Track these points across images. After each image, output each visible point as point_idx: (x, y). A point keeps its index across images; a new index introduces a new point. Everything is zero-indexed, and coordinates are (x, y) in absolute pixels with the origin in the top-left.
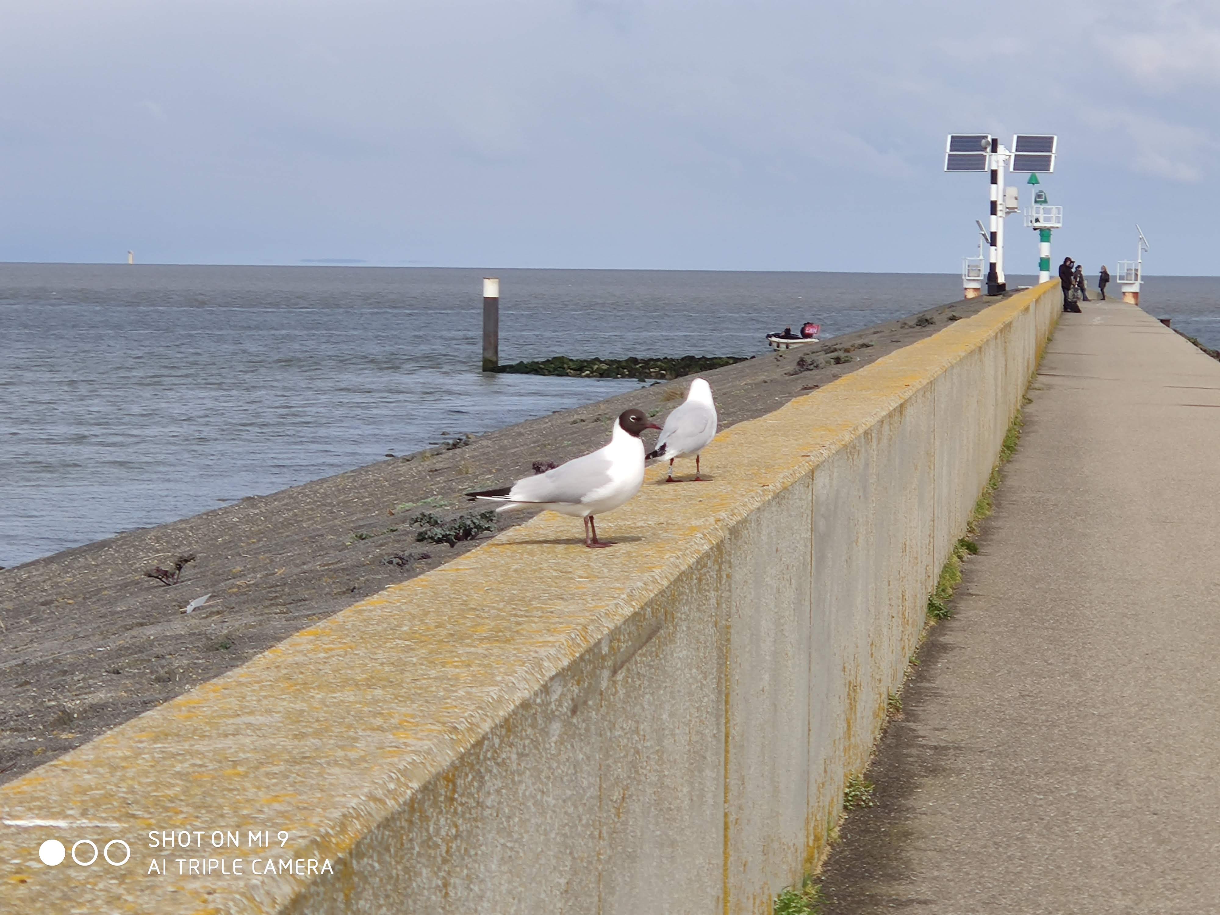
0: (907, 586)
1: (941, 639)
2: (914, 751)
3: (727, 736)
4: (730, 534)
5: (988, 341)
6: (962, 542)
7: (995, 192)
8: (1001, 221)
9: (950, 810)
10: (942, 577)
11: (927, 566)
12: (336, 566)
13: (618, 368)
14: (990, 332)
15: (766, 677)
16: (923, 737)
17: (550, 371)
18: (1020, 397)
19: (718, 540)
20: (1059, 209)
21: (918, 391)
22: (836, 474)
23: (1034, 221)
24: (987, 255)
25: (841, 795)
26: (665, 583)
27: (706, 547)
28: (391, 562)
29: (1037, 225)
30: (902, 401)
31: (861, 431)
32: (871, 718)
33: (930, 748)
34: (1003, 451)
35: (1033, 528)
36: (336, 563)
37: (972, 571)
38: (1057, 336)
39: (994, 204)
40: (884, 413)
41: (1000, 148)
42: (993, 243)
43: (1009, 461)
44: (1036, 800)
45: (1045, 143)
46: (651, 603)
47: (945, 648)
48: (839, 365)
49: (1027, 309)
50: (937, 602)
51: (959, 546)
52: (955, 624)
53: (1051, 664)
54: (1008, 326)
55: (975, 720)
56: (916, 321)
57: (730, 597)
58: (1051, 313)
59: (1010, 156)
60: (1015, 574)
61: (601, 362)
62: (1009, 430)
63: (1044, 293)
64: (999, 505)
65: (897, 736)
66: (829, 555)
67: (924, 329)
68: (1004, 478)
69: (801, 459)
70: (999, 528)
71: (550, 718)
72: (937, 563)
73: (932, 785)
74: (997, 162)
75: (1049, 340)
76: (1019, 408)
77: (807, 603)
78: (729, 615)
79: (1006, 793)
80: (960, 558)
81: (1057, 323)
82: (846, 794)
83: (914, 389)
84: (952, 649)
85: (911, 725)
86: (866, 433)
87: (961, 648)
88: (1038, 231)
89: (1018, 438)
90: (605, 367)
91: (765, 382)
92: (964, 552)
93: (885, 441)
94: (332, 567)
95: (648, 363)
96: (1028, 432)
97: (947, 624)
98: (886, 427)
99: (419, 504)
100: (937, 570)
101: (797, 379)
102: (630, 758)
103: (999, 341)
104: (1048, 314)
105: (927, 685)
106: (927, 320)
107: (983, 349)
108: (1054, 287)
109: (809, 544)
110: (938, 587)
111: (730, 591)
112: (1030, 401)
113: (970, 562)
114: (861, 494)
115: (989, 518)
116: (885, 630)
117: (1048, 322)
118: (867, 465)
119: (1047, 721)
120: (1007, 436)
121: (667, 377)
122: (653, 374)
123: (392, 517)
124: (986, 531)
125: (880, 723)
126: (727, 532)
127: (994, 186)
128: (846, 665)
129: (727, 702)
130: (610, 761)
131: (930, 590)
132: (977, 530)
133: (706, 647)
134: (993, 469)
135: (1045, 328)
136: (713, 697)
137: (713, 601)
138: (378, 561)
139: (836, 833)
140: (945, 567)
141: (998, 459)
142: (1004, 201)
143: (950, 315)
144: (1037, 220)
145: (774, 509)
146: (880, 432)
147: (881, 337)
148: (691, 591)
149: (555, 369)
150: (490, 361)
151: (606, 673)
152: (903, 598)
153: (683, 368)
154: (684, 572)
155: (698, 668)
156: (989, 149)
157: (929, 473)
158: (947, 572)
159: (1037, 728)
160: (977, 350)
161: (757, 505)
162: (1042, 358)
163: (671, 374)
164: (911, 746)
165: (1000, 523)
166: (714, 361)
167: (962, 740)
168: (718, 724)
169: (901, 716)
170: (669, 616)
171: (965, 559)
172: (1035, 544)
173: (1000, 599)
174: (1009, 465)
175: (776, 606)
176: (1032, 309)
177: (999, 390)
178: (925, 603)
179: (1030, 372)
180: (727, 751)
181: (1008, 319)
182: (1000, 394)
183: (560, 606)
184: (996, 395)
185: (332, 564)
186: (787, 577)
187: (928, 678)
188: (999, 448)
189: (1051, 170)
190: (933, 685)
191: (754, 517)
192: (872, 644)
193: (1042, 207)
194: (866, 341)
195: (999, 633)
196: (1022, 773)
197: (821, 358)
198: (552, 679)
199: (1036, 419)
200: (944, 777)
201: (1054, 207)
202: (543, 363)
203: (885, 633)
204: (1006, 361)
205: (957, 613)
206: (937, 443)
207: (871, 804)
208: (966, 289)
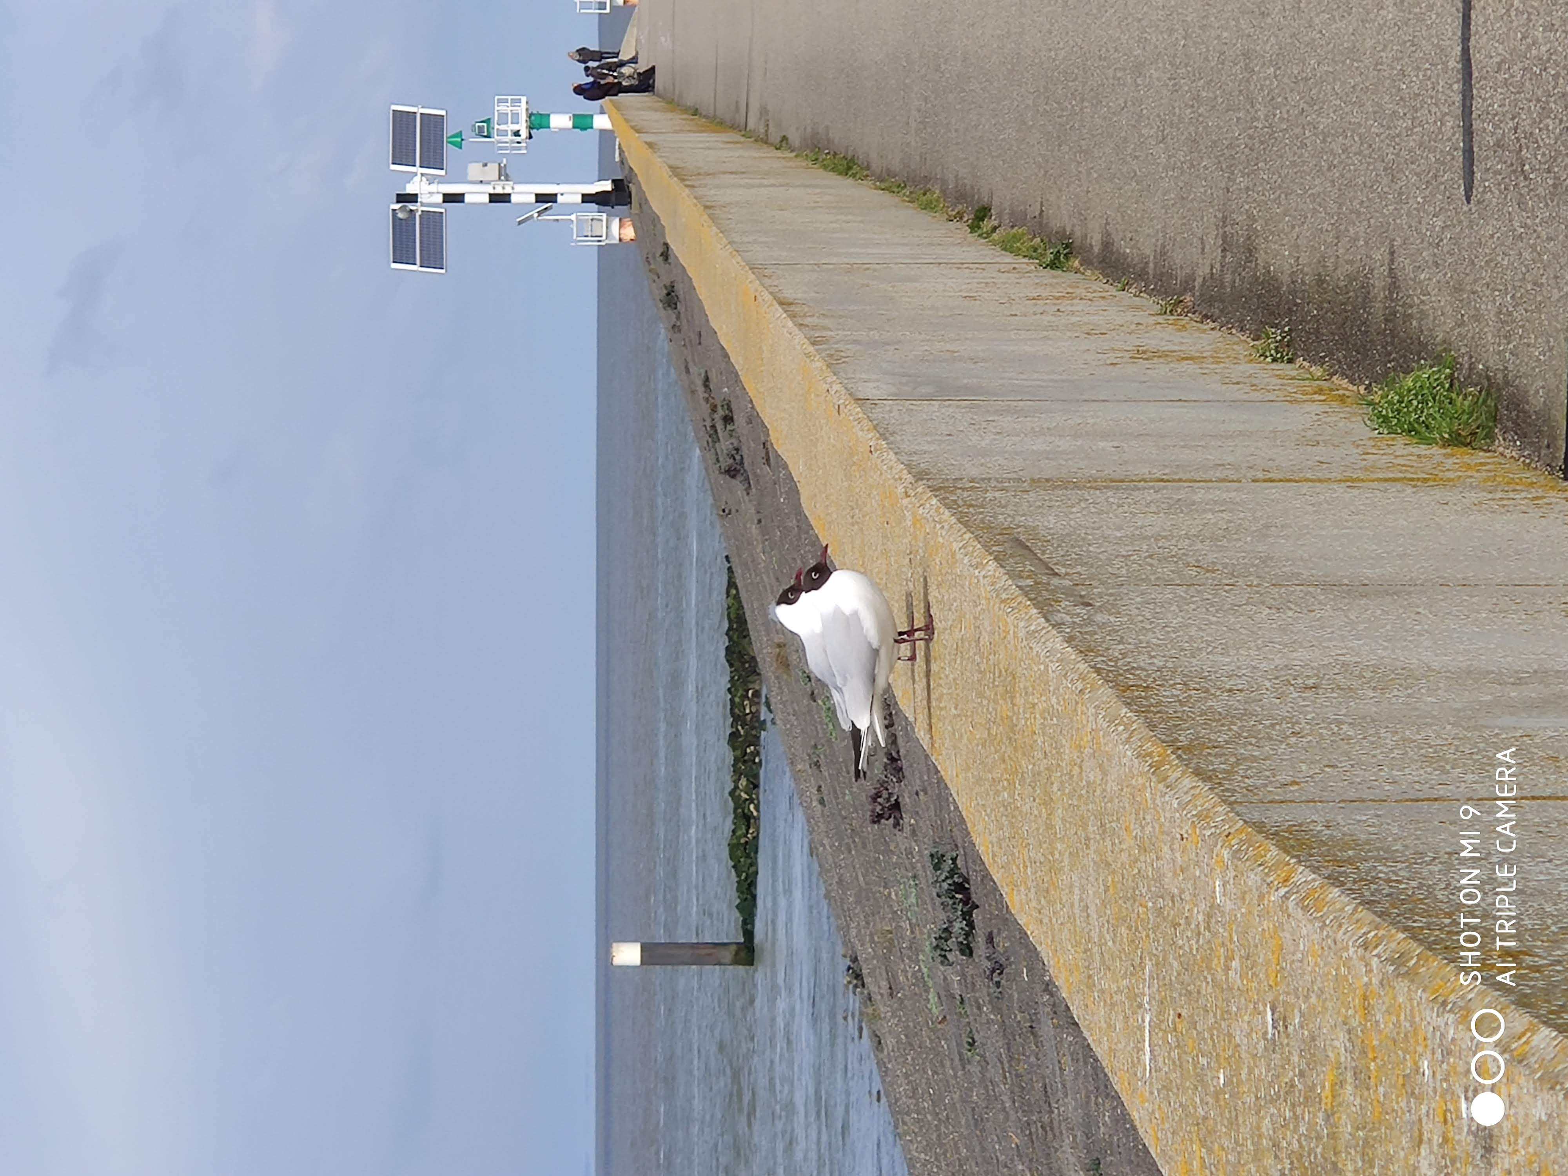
0: (1021, 295)
1: (1096, 250)
2: (1228, 278)
3: (1162, 480)
4: (922, 479)
5: (696, 198)
6: (974, 227)
7: (477, 195)
8: (519, 188)
9: (1293, 227)
10: (1016, 252)
11: (999, 271)
12: (1005, 1062)
13: (745, 762)
14: (684, 194)
15: (1102, 444)
16: (1212, 267)
17: (751, 865)
18: (778, 153)
19: (928, 490)
20: (499, 101)
21: (762, 284)
22: (864, 376)
23: (518, 139)
24: (570, 208)
25: (1275, 366)
26: (968, 536)
27: (934, 501)
28: (998, 984)
29: (524, 133)
30: (775, 303)
31: (811, 349)
32: (1184, 334)
33: (1224, 257)
34: (854, 176)
35: (956, 130)
36: (1002, 1063)
37: (1012, 214)
38: (690, 100)
39: (495, 198)
40: (790, 324)
41: (410, 189)
42: (550, 198)
43: (868, 168)
44: (1282, 119)
45: (403, 121)
46: (987, 547)
47: (1107, 245)
48: (735, 417)
49: (650, 145)
50: (1049, 258)
51: (980, 232)
52: (1078, 234)
53: (1125, 103)
54: (675, 171)
55: (1191, 201)
56: (670, 311)
57: (997, 480)
58: (656, 110)
59: (422, 175)
60: (1016, 153)
61: (736, 787)
62: (825, 167)
63: (627, 121)
64: (927, 179)
65: (1210, 301)
66: (965, 381)
67: (681, 297)
68: (891, 174)
69: (843, 415)
70: (956, 176)
71: (1090, 621)
72: (998, 260)
73: (1266, 253)
74: (431, 193)
75: (696, 113)
76: (793, 154)
77: (1021, 403)
78: (1019, 480)
79: (1274, 157)
80: (994, 229)
81: (671, 102)
82: (1274, 360)
83: (761, 288)
84: (1109, 234)
85: (1199, 281)
86: (813, 344)
87: (1107, 224)
88: (533, 132)
89: (835, 154)
90: (743, 782)
91: (760, 521)
92: (987, 225)
93: (826, 322)
94: (1006, 1066)
95: (737, 718)
96: (828, 140)
97: (1077, 243)
98: (808, 320)
99: (930, 984)
100: (1009, 258)
101: (756, 475)
102: (1155, 562)
103: (696, 183)
104: (657, 116)
105: (1151, 265)
106: (668, 294)
107: (708, 204)
108: (617, 107)
109: (947, 403)
110: (1031, 258)
111: (989, 479)
112: (784, 138)
113: (1000, 216)
114: (892, 348)
115: (944, 192)
116: (1074, 319)
117: (669, 115)
118: (855, 342)
119: (1192, 106)
120: (833, 170)
121: (757, 688)
122: (754, 710)
123: (948, 1017)
124: (961, 196)
125: (1195, 324)
126: (920, 483)
127: (468, 199)
128: (1108, 362)
129: (1122, 481)
130: (1152, 578)
131: (1033, 267)
132: (960, 207)
133: (1050, 500)
134: (876, 188)
135: (677, 119)
136: (1110, 494)
137: (997, 494)
138: (998, 1000)
139: (1316, 370)
140: (1005, 249)
141: (864, 182)
142: (488, 183)
143: (660, 260)
144: (517, 134)
145: (899, 438)
146: (814, 328)
147: (694, 361)
148: (981, 513)
149: (748, 856)
150: (737, 953)
151: (1055, 581)
152: (1039, 298)
153: (743, 663)
154: (958, 519)
155: (1072, 506)
156: (411, 206)
157: (875, 270)
158: (1012, 247)
159: (1201, 119)
160: (711, 211)
161: (891, 454)
162: (721, 123)
163: (754, 682)
164: (1222, 283)
165: (951, 177)
166: (732, 616)
167: (1215, 216)
168: (1145, 488)
169: (1188, 298)
170: (1005, 531)
171: (996, 223)
172: (976, 126)
173: (1046, 172)
174: (874, 166)
175: (1018, 435)
176: (650, 138)
177: (766, 182)
178: (1049, 272)
179: (742, 139)
180: (1180, 480)
181: (666, 172)
182: (772, 181)
183: (985, 639)
184: (773, 185)
185: (1003, 1068)
186: (984, 425)
187: (1142, 265)
188: (850, 181)
189: (443, 113)
190: (1152, 257)
191: (905, 458)
192: (1088, 334)
193: (496, 126)
194: (699, 382)
195: (1089, 174)
196: (1251, 137)
197: (725, 445)
198: (1047, 620)
199: (809, 130)
200: (1257, 237)
201: (497, 108)
202: (739, 876)
203: (1078, 319)
204: (725, 173)
205: (1065, 230)
206: (834, 260)
207: (1286, 329)
208: (620, 240)
